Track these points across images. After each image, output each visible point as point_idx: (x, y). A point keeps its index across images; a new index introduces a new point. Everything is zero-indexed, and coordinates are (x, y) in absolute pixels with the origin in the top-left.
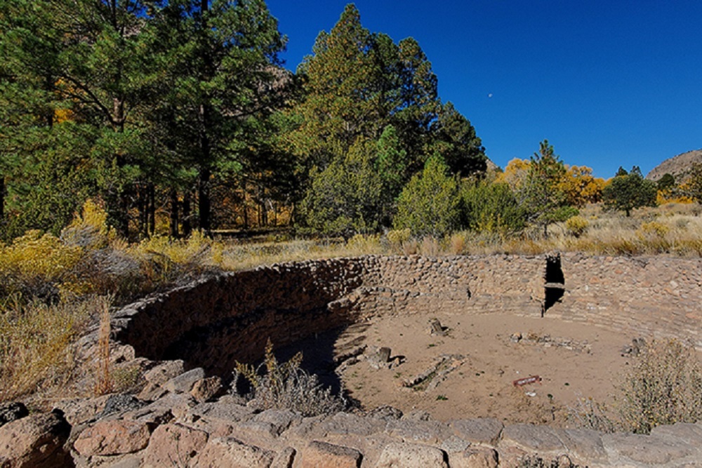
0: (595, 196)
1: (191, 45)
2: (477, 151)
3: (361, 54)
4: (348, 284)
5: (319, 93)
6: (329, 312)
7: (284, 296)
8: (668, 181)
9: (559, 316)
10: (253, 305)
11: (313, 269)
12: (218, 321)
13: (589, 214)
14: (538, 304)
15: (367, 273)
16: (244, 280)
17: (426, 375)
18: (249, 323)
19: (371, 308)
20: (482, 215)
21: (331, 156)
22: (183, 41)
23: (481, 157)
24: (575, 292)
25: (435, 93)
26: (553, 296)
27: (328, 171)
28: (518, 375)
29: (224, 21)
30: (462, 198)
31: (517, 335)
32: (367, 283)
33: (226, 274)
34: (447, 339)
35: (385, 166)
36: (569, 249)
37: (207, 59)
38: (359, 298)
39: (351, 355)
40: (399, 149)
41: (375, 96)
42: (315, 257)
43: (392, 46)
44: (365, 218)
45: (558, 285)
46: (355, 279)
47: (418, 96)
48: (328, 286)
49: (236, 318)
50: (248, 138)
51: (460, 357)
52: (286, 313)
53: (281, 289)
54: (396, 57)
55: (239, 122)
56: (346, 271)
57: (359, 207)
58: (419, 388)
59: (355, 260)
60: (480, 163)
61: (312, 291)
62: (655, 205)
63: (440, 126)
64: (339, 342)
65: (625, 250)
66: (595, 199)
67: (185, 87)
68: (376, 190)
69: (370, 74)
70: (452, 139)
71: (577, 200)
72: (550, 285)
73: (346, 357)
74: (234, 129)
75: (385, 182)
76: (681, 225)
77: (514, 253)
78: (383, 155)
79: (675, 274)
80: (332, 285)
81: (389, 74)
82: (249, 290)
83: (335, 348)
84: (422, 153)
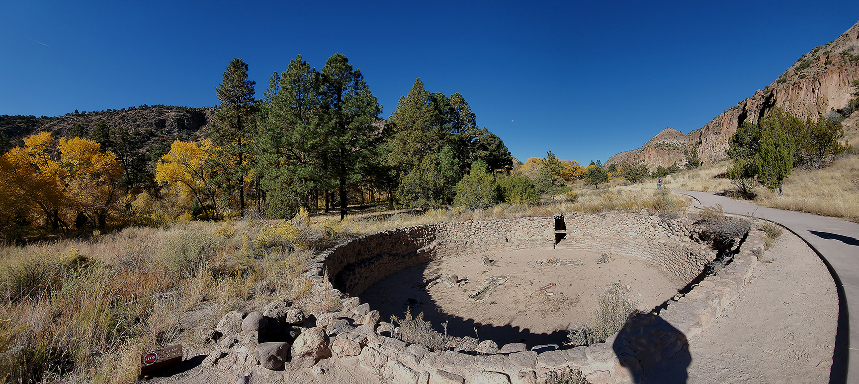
0: (581, 176)
1: (334, 121)
2: (506, 154)
3: (426, 106)
4: (428, 239)
5: (402, 130)
6: (418, 255)
7: (392, 246)
8: (613, 168)
9: (565, 247)
10: (376, 252)
11: (407, 232)
12: (359, 260)
13: (578, 188)
14: (551, 242)
15: (440, 232)
16: (371, 240)
17: (483, 289)
18: (374, 261)
19: (442, 251)
20: (513, 194)
21: (412, 165)
22: (330, 120)
23: (508, 158)
24: (573, 234)
25: (474, 123)
26: (559, 238)
27: (411, 174)
28: (542, 284)
29: (350, 105)
30: (499, 185)
31: (540, 261)
32: (439, 238)
33: (361, 237)
34: (494, 267)
35: (446, 168)
36: (568, 210)
37: (342, 127)
38: (435, 246)
39: (434, 280)
40: (454, 158)
41: (436, 129)
42: (408, 225)
43: (445, 99)
44: (434, 198)
45: (563, 232)
46: (432, 236)
47: (464, 126)
48: (416, 240)
49: (367, 258)
50: (364, 161)
51: (504, 277)
52: (394, 255)
53: (390, 243)
54: (448, 104)
55: (359, 153)
56: (427, 232)
57: (430, 192)
58: (479, 298)
59: (431, 226)
60: (508, 161)
61: (407, 244)
62: (608, 182)
63: (480, 142)
64: (426, 272)
65: (596, 210)
66: (581, 177)
67: (332, 142)
68: (441, 182)
69: (432, 116)
70: (488, 148)
71: (571, 178)
72: (558, 232)
73: (430, 281)
74: (357, 158)
75: (446, 177)
76: (619, 192)
77: (534, 215)
78: (445, 163)
79: (618, 221)
80: (419, 240)
81: (444, 115)
82: (373, 244)
83: (424, 275)
84: (468, 157)
